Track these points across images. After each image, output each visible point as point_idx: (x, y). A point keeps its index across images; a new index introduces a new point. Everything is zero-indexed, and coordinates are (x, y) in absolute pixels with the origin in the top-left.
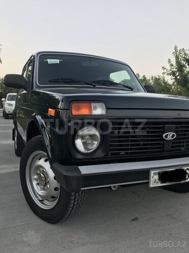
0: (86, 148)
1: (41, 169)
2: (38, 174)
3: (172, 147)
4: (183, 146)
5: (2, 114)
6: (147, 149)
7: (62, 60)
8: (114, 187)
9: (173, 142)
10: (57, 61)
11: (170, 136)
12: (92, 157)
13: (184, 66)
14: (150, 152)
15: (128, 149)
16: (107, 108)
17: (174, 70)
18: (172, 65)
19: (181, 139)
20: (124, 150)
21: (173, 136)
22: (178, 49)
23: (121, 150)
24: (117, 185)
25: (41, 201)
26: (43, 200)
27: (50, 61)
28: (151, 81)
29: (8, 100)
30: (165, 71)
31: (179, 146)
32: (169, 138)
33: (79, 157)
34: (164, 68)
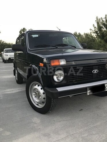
0: (58, 80)
1: (36, 90)
2: (35, 92)
3: (97, 76)
4: (102, 75)
5: (2, 61)
6: (85, 78)
7: (39, 35)
8: (71, 96)
9: (97, 74)
10: (37, 36)
11: (95, 71)
12: (61, 83)
13: (102, 27)
14: (87, 79)
15: (77, 79)
16: (67, 61)
17: (97, 30)
18: (95, 27)
19: (100, 72)
20: (75, 79)
21: (97, 71)
22: (98, 18)
23: (74, 79)
24: (72, 95)
25: (37, 105)
26: (38, 104)
27: (34, 36)
28: (84, 36)
29: (5, 53)
30: (92, 31)
31: (100, 75)
32: (95, 72)
33: (56, 84)
34: (91, 29)
